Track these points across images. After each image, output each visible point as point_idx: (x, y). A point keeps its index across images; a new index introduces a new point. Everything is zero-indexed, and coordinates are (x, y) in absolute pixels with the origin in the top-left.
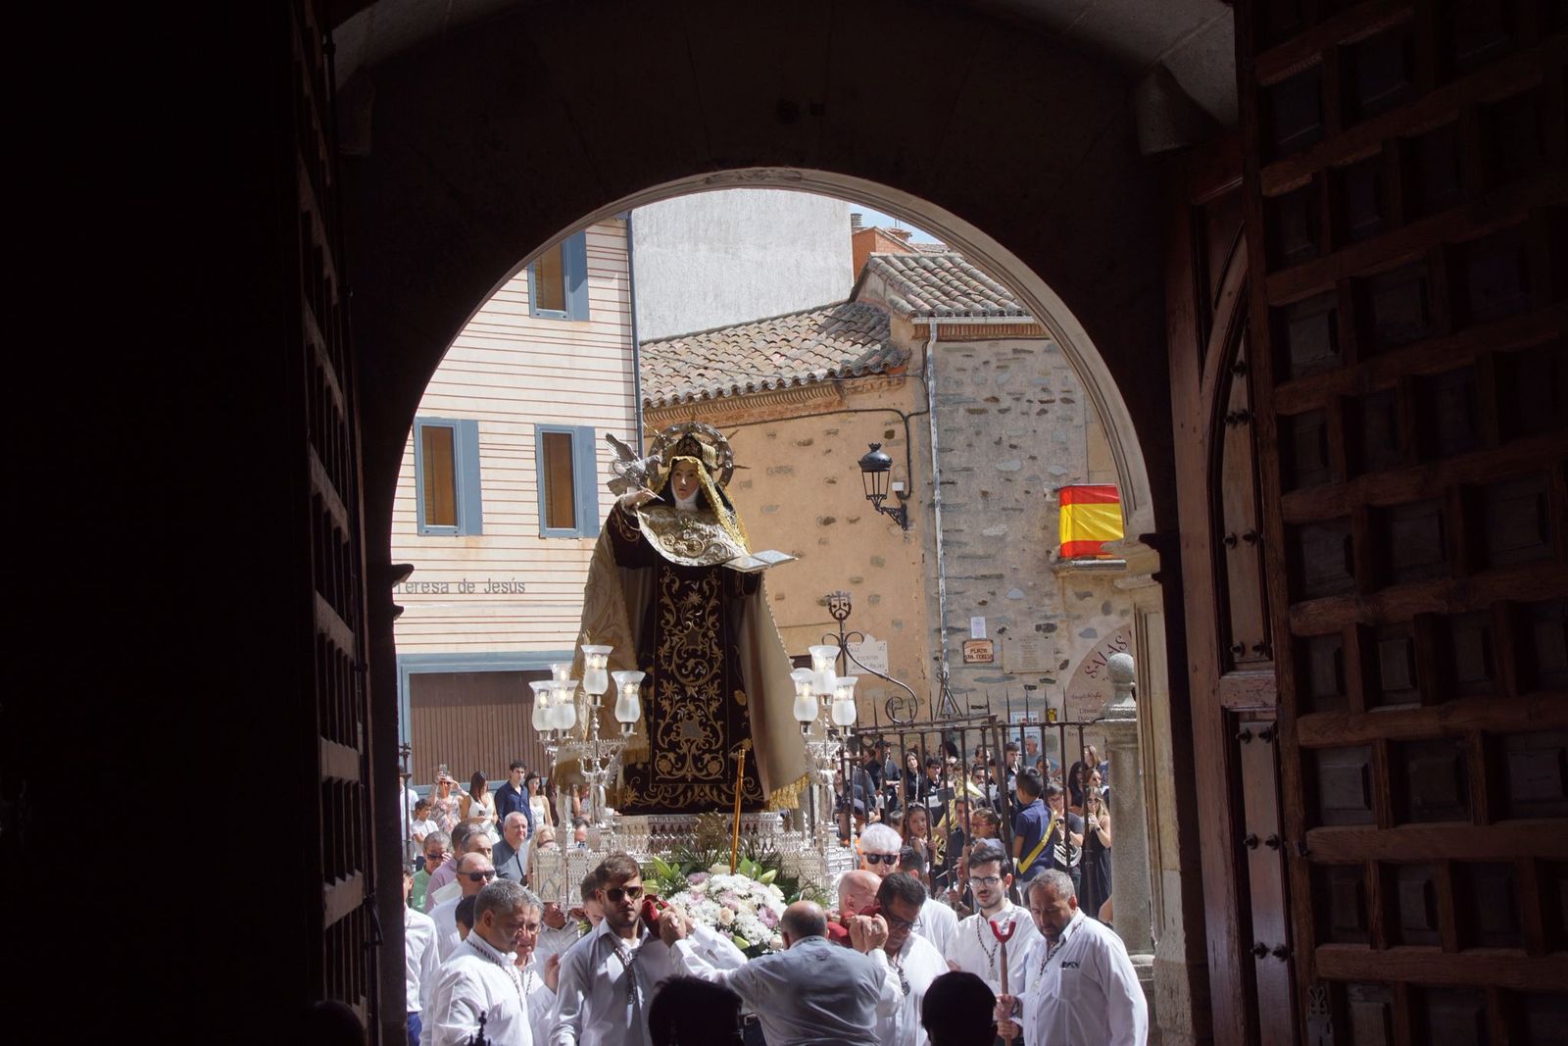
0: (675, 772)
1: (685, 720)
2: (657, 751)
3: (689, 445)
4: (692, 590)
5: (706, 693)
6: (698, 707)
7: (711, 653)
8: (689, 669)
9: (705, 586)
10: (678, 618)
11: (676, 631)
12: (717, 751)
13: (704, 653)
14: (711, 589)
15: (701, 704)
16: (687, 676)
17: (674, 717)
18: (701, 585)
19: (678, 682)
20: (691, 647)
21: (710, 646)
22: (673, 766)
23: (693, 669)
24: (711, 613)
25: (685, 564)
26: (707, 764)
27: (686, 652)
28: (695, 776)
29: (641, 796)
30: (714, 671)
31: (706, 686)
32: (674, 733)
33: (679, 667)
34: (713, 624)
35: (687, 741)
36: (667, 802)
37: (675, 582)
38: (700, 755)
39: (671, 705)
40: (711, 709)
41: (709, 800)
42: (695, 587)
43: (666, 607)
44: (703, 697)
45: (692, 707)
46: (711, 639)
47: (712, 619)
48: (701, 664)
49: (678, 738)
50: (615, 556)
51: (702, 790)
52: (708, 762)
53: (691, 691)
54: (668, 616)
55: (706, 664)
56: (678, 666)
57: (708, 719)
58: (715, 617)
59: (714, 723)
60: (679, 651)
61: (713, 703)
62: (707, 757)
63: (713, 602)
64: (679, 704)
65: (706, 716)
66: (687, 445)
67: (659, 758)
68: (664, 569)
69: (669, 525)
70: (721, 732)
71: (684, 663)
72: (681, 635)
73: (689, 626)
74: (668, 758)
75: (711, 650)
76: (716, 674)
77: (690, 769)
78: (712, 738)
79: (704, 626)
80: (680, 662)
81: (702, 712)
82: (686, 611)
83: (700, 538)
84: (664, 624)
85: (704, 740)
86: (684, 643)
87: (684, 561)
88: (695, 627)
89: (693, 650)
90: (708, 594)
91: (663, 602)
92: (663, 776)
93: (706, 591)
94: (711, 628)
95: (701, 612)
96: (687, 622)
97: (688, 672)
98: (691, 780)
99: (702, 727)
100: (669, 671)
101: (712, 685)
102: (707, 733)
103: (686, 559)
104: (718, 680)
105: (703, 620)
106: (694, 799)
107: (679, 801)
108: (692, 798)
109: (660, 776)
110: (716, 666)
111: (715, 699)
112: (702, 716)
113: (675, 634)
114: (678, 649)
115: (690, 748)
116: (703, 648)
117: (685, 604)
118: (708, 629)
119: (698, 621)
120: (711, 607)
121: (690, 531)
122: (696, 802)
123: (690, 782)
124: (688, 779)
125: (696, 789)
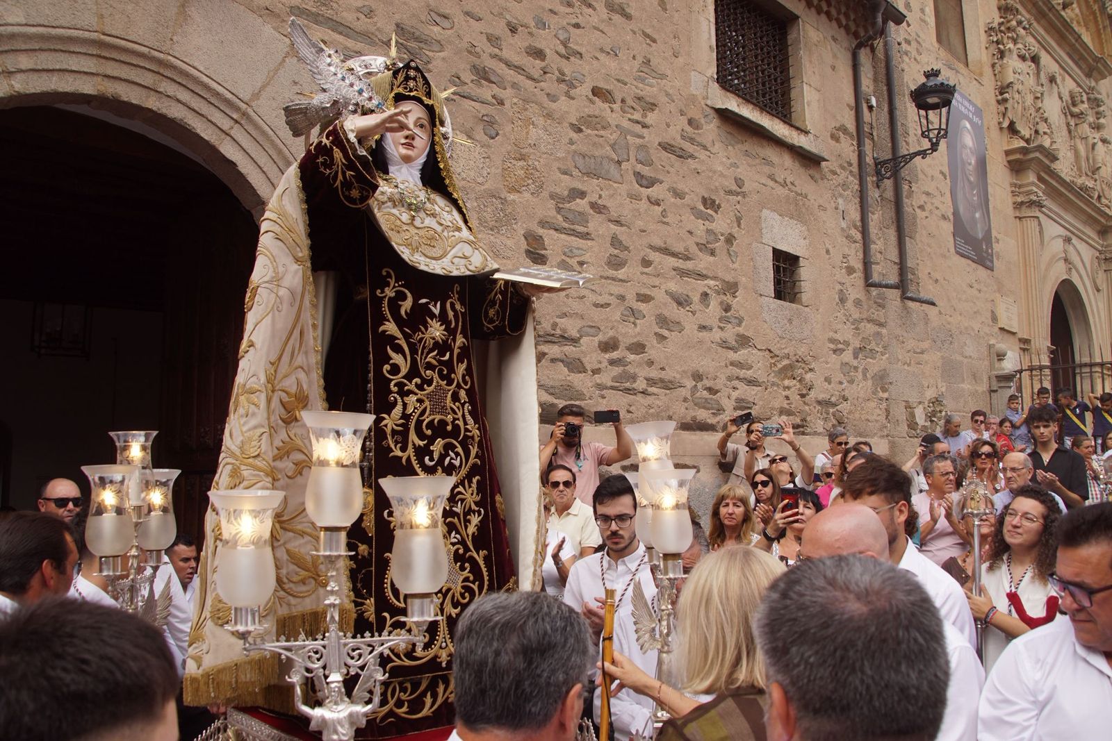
0: (419, 652)
2: (386, 614)
3: (414, 79)
4: (432, 316)
5: (463, 501)
6: (452, 528)
7: (466, 430)
8: (436, 456)
9: (451, 314)
10: (414, 361)
11: (412, 387)
13: (456, 427)
14: (456, 315)
16: (432, 470)
18: (443, 309)
20: (438, 417)
21: (463, 416)
23: (442, 457)
24: (460, 360)
25: (423, 267)
28: (451, 656)
30: (471, 461)
31: (461, 489)
33: (421, 452)
34: (464, 376)
36: (405, 709)
37: (404, 298)
38: (458, 615)
40: (472, 529)
42: (436, 311)
43: (391, 339)
44: (458, 509)
46: (463, 405)
47: (461, 369)
48: (453, 448)
50: (311, 235)
54: (397, 358)
55: (459, 449)
56: (417, 450)
57: (467, 549)
58: (464, 366)
59: (475, 555)
60: (419, 423)
61: (471, 517)
63: (460, 340)
65: (463, 542)
66: (411, 78)
67: (391, 629)
68: (384, 273)
69: (390, 199)
70: (484, 570)
71: (427, 446)
72: (421, 394)
73: (432, 377)
74: (407, 628)
75: (466, 423)
76: (475, 465)
77: (444, 644)
78: (473, 583)
79: (454, 380)
80: (422, 443)
81: (458, 536)
82: (425, 351)
83: (439, 229)
84: (388, 372)
85: (463, 587)
86: (425, 410)
87: (424, 264)
88: (440, 382)
89: (441, 421)
90: (453, 325)
91: (385, 331)
92: (398, 662)
93: (451, 320)
94: (463, 385)
95: (448, 354)
96: (428, 372)
97: (433, 463)
98: (444, 665)
99: (459, 564)
100: (404, 461)
101: (470, 487)
102: (466, 573)
103: (423, 258)
104: (477, 477)
105: (452, 370)
106: (448, 698)
107: (424, 704)
108: (445, 696)
109: (394, 661)
110: (474, 451)
111: (474, 512)
112: (458, 543)
113: (410, 392)
114: (418, 419)
115: (442, 604)
116: (455, 419)
117: (422, 339)
118: (459, 386)
119: (445, 372)
120: (459, 348)
121: (422, 214)
122: (452, 702)
123: (444, 669)
124: (441, 663)
125: (452, 678)
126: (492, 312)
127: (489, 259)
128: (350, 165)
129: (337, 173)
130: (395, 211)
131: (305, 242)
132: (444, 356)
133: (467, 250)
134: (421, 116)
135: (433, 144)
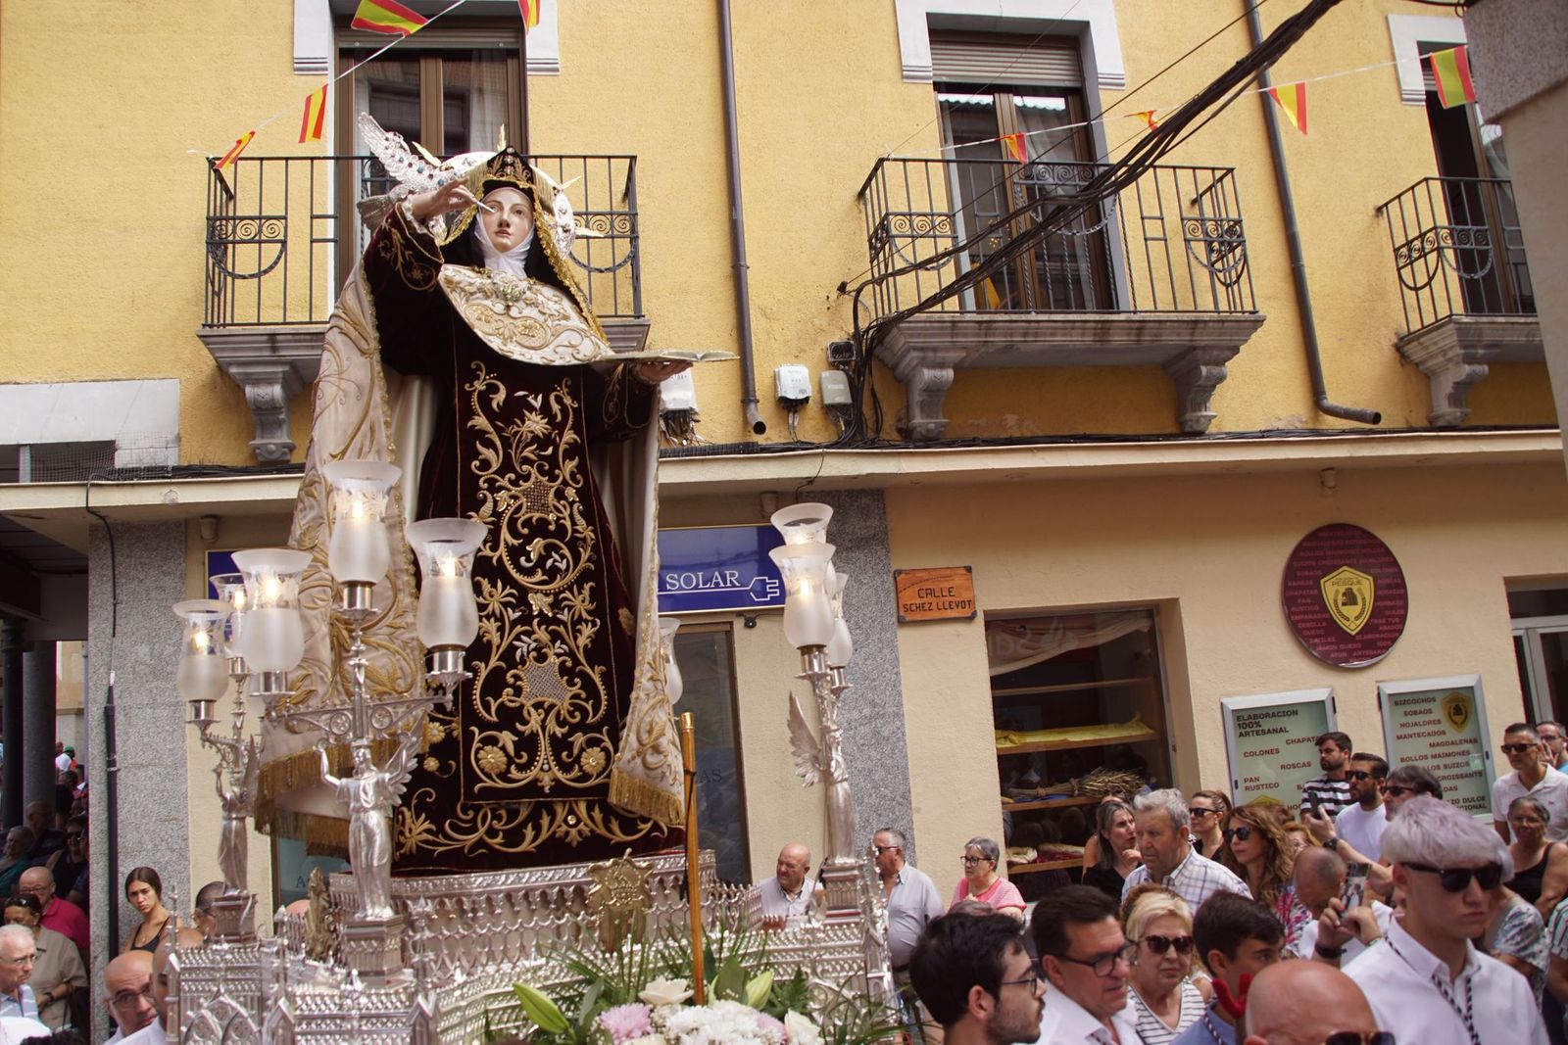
0: (514, 773)
1: (531, 663)
2: (474, 729)
3: (512, 165)
4: (532, 409)
5: (570, 608)
6: (555, 637)
7: (575, 531)
10: (507, 457)
11: (504, 482)
12: (597, 728)
13: (561, 529)
14: (564, 409)
16: (530, 572)
17: (509, 655)
18: (546, 402)
19: (515, 584)
20: (537, 515)
21: (571, 516)
22: (510, 761)
23: (543, 558)
24: (569, 455)
25: (516, 356)
26: (579, 755)
27: (527, 523)
28: (556, 780)
29: (441, 830)
30: (582, 565)
31: (568, 594)
32: (509, 690)
33: (515, 553)
34: (573, 475)
35: (538, 706)
36: (499, 840)
37: (496, 390)
38: (566, 736)
39: (501, 629)
40: (583, 641)
41: (586, 831)
42: (537, 403)
43: (481, 434)
44: (564, 616)
45: (542, 634)
46: (572, 504)
47: (570, 465)
48: (557, 549)
49: (520, 701)
50: (379, 328)
51: (571, 812)
52: (582, 750)
53: (539, 603)
54: (488, 453)
55: (566, 551)
56: (510, 549)
57: (576, 662)
58: (575, 463)
59: (589, 671)
61: (582, 627)
62: (579, 739)
63: (569, 436)
64: (519, 629)
65: (571, 654)
66: (507, 165)
67: (480, 745)
68: (473, 366)
69: (480, 290)
70: (601, 688)
71: (522, 546)
72: (514, 490)
73: (530, 474)
74: (500, 745)
75: (574, 523)
76: (586, 571)
77: (546, 767)
78: (586, 700)
79: (558, 477)
80: (516, 542)
81: (564, 647)
82: (521, 445)
83: (541, 318)
84: (477, 468)
85: (571, 704)
86: (520, 507)
87: (517, 353)
88: (541, 478)
89: (540, 520)
90: (559, 419)
91: (473, 426)
92: (489, 783)
93: (556, 414)
94: (570, 482)
95: (550, 450)
96: (525, 467)
97: (531, 564)
98: (547, 790)
99: (565, 678)
100: (494, 560)
101: (580, 593)
102: (575, 690)
103: (518, 348)
104: (591, 584)
105: (556, 466)
106: (555, 833)
107: (523, 837)
108: (552, 830)
109: (483, 781)
110: (585, 556)
111: (586, 622)
112: (565, 654)
113: (501, 488)
114: (511, 517)
115: (544, 721)
116: (559, 519)
117: (517, 432)
118: (565, 483)
119: (547, 468)
120: (567, 443)
121: (521, 304)
122: (560, 837)
123: (547, 796)
124: (543, 787)
125: (559, 809)
126: (611, 407)
127: (602, 346)
128: (409, 246)
130: (488, 303)
131: (373, 334)
132: (546, 450)
133: (575, 339)
134: (520, 201)
135: (536, 230)
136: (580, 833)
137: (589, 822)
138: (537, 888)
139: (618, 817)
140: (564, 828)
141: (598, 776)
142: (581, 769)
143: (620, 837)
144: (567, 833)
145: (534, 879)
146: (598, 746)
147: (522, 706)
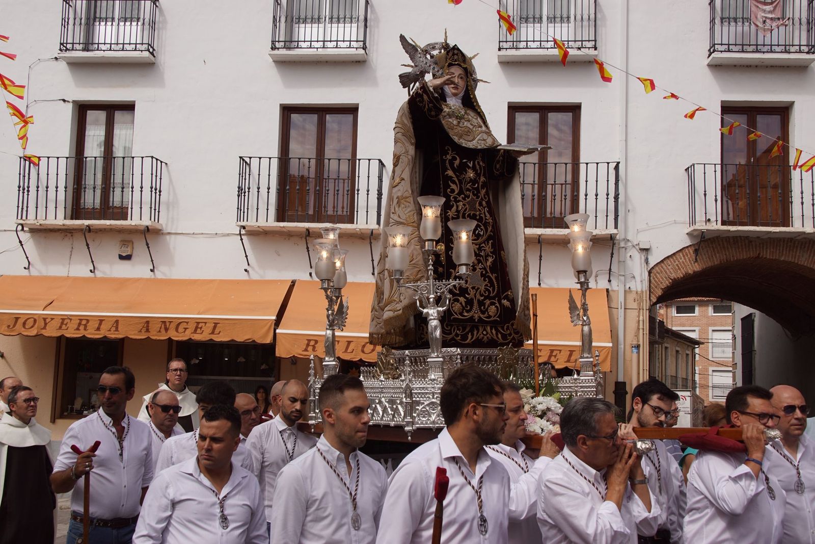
0: (465, 313)
1: (471, 271)
3: (457, 54)
4: (469, 167)
5: (485, 250)
6: (479, 261)
7: (486, 219)
9: (478, 167)
10: (461, 188)
12: (494, 298)
13: (481, 218)
14: (480, 168)
15: (481, 258)
20: (473, 212)
21: (484, 213)
22: (464, 308)
23: (474, 230)
24: (483, 187)
25: (464, 145)
26: (488, 308)
27: (469, 215)
28: (480, 317)
30: (488, 233)
31: (483, 245)
34: (484, 195)
35: (473, 288)
36: (459, 338)
37: (456, 159)
38: (483, 300)
40: (489, 263)
41: (490, 337)
42: (471, 165)
44: (482, 254)
45: (475, 260)
46: (484, 208)
47: (483, 192)
48: (480, 226)
49: (467, 285)
51: (485, 330)
52: (489, 306)
53: (474, 247)
54: (453, 186)
55: (482, 227)
57: (487, 272)
58: (484, 191)
59: (491, 275)
61: (489, 258)
62: (488, 302)
63: (482, 179)
65: (485, 269)
66: (455, 54)
67: (453, 301)
68: (446, 148)
69: (448, 115)
70: (495, 283)
72: (464, 202)
73: (469, 195)
74: (460, 302)
75: (486, 216)
76: (490, 235)
78: (490, 287)
79: (479, 196)
81: (482, 266)
82: (466, 183)
83: (471, 127)
84: (450, 192)
85: (485, 288)
86: (466, 208)
87: (464, 143)
88: (473, 197)
90: (479, 172)
91: (447, 174)
92: (456, 316)
93: (478, 170)
94: (484, 199)
95: (477, 185)
96: (467, 192)
98: (476, 320)
99: (483, 278)
101: (488, 245)
102: (486, 283)
103: (464, 141)
104: (492, 241)
105: (479, 192)
106: (479, 337)
107: (467, 338)
110: (490, 229)
111: (490, 256)
112: (483, 268)
113: (459, 201)
114: (463, 213)
115: (475, 294)
116: (480, 214)
117: (464, 177)
118: (482, 199)
119: (475, 193)
120: (482, 182)
121: (463, 121)
122: (480, 339)
123: (476, 322)
124: (475, 319)
125: (480, 328)
126: (498, 166)
128: (431, 102)
129: (425, 105)
130: (450, 120)
131: (414, 136)
132: (475, 185)
133: (485, 137)
134: (462, 73)
135: (467, 86)
136: (487, 337)
137: (491, 334)
138: (477, 355)
139: (501, 333)
140: (482, 336)
141: (494, 317)
142: (488, 314)
143: (501, 340)
144: (483, 338)
145: (476, 352)
146: (494, 305)
147: (468, 288)
